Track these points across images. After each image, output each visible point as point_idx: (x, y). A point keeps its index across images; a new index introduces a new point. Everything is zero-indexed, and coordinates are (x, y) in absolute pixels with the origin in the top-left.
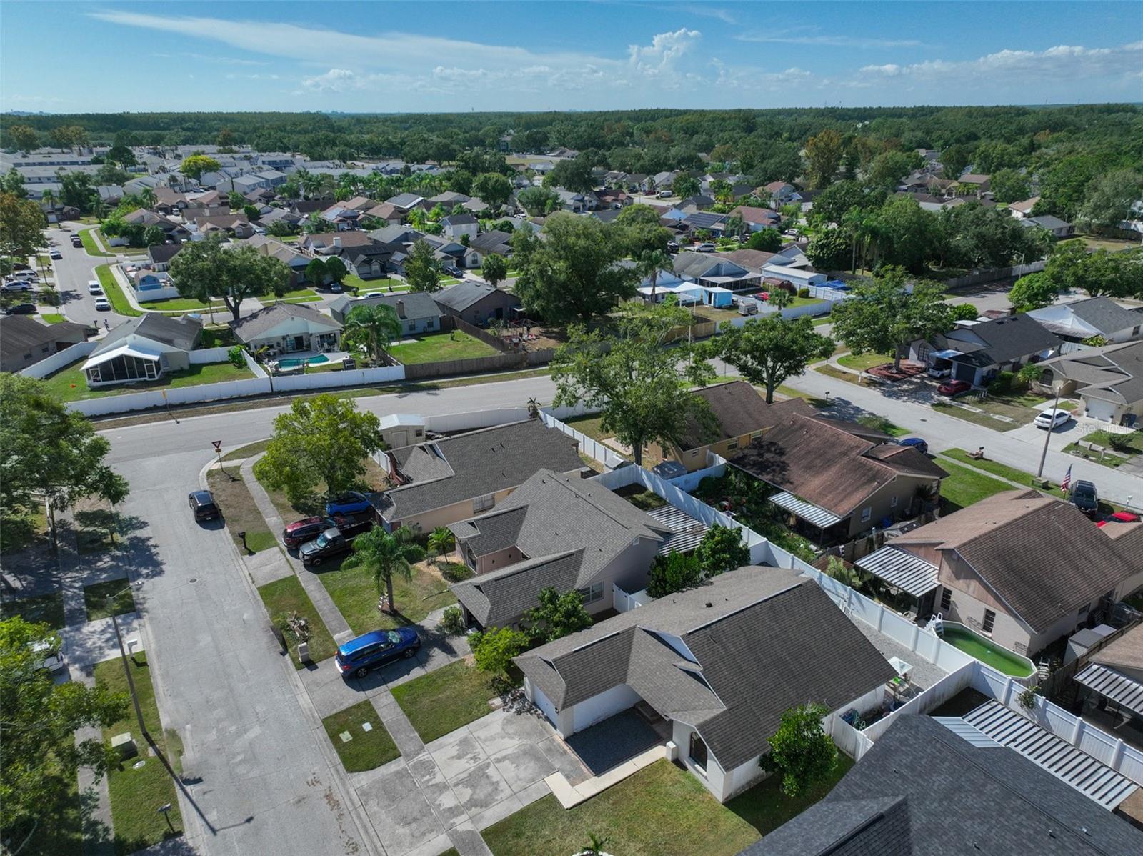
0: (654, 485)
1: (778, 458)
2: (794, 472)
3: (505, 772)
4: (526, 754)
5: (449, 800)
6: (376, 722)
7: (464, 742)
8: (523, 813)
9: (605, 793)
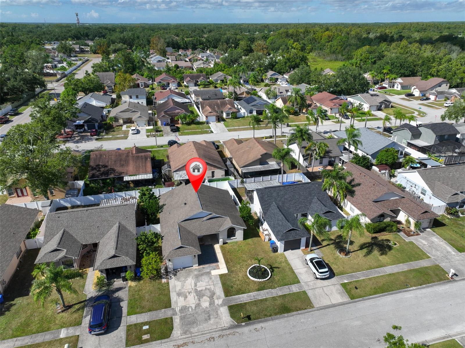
1: (106, 169)
3: (202, 285)
4: (198, 277)
5: (205, 304)
6: (145, 324)
7: (179, 294)
8: (224, 284)
9: (227, 262)
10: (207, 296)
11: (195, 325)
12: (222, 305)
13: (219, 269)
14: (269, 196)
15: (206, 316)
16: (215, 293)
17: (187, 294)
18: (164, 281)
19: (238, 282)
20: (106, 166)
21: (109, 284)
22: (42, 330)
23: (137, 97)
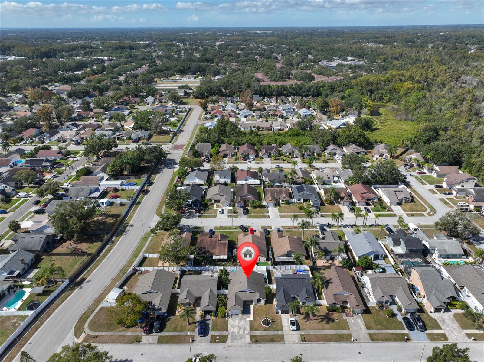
0: (188, 269)
1: (205, 250)
2: (211, 251)
3: (242, 324)
4: (240, 320)
5: (241, 332)
6: (218, 336)
7: (232, 326)
8: (250, 325)
9: (254, 315)
10: (242, 329)
11: (236, 340)
12: (248, 334)
13: (250, 317)
14: (281, 284)
15: (241, 337)
16: (246, 328)
17: (235, 327)
18: (226, 319)
19: (256, 325)
20: (205, 248)
21: (205, 317)
22: (181, 331)
23: (225, 178)
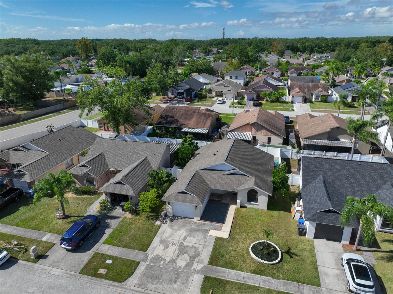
2: (182, 121)
4: (192, 232)
5: (181, 263)
6: (110, 257)
7: (162, 242)
8: (215, 249)
9: (233, 227)
10: (189, 254)
11: (156, 281)
12: (198, 272)
13: (220, 230)
14: (317, 168)
15: (174, 276)
16: (199, 255)
17: (170, 245)
18: (158, 223)
19: (233, 253)
20: (173, 117)
21: (111, 209)
23: (236, 78)
